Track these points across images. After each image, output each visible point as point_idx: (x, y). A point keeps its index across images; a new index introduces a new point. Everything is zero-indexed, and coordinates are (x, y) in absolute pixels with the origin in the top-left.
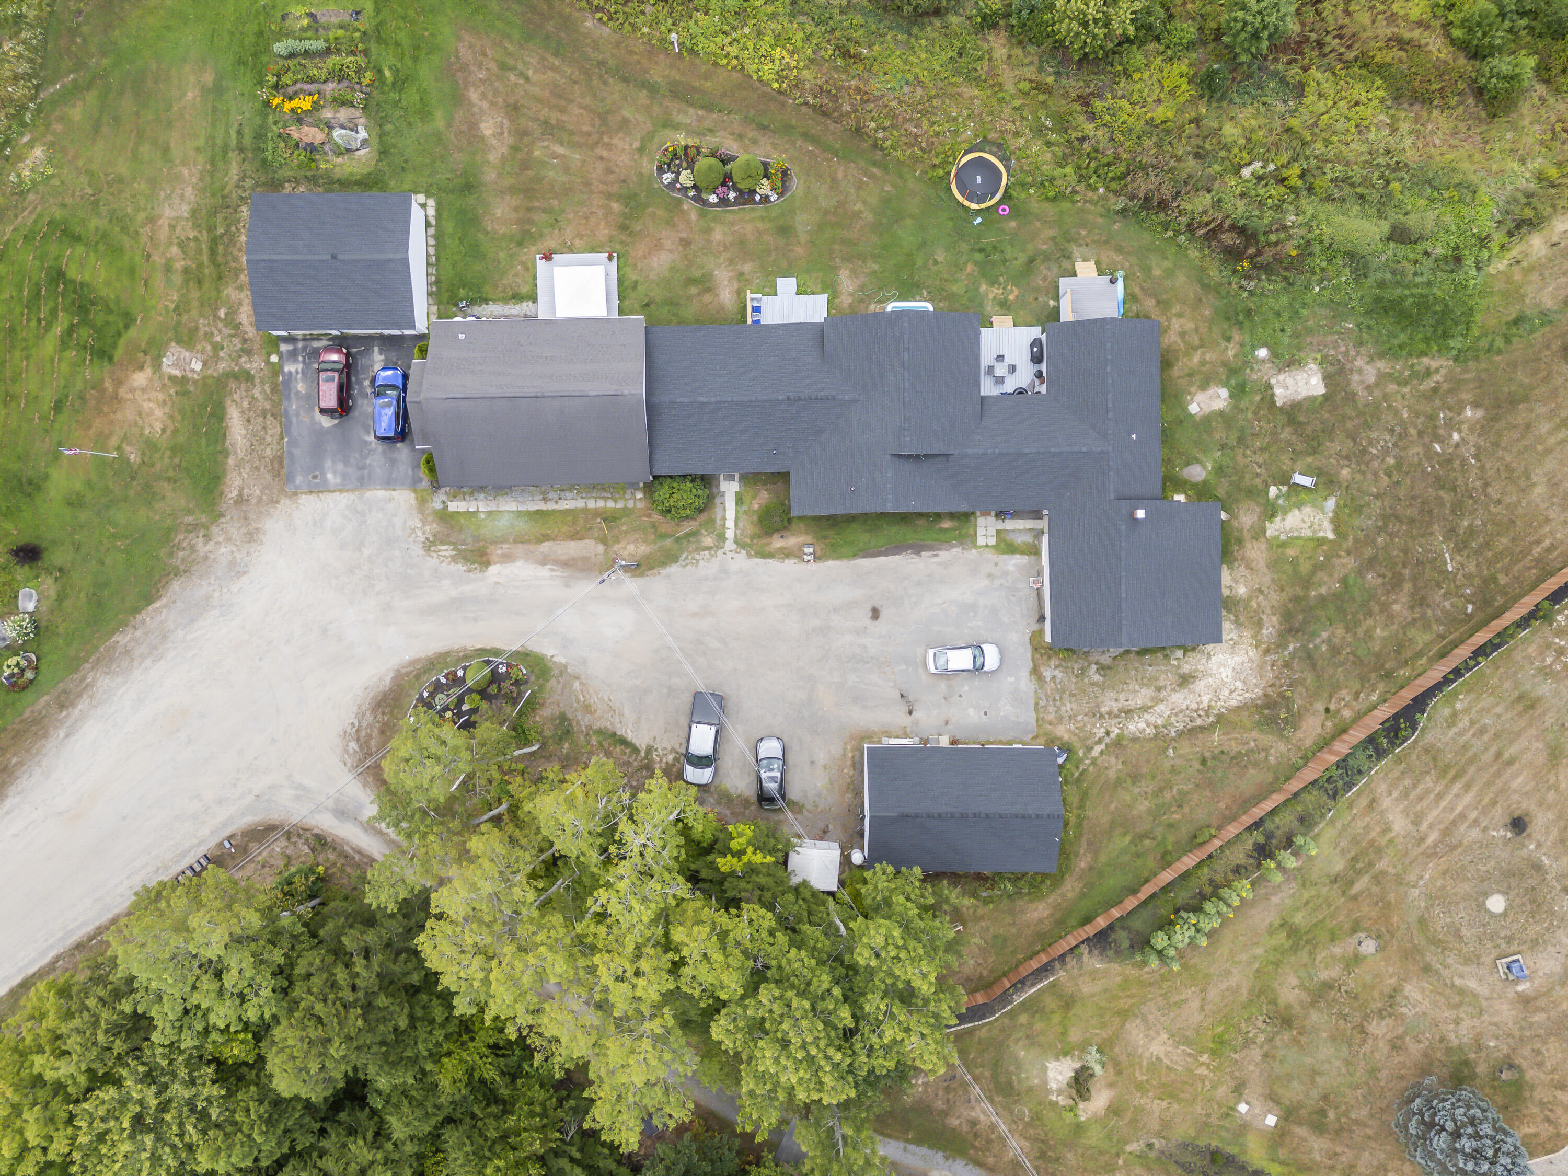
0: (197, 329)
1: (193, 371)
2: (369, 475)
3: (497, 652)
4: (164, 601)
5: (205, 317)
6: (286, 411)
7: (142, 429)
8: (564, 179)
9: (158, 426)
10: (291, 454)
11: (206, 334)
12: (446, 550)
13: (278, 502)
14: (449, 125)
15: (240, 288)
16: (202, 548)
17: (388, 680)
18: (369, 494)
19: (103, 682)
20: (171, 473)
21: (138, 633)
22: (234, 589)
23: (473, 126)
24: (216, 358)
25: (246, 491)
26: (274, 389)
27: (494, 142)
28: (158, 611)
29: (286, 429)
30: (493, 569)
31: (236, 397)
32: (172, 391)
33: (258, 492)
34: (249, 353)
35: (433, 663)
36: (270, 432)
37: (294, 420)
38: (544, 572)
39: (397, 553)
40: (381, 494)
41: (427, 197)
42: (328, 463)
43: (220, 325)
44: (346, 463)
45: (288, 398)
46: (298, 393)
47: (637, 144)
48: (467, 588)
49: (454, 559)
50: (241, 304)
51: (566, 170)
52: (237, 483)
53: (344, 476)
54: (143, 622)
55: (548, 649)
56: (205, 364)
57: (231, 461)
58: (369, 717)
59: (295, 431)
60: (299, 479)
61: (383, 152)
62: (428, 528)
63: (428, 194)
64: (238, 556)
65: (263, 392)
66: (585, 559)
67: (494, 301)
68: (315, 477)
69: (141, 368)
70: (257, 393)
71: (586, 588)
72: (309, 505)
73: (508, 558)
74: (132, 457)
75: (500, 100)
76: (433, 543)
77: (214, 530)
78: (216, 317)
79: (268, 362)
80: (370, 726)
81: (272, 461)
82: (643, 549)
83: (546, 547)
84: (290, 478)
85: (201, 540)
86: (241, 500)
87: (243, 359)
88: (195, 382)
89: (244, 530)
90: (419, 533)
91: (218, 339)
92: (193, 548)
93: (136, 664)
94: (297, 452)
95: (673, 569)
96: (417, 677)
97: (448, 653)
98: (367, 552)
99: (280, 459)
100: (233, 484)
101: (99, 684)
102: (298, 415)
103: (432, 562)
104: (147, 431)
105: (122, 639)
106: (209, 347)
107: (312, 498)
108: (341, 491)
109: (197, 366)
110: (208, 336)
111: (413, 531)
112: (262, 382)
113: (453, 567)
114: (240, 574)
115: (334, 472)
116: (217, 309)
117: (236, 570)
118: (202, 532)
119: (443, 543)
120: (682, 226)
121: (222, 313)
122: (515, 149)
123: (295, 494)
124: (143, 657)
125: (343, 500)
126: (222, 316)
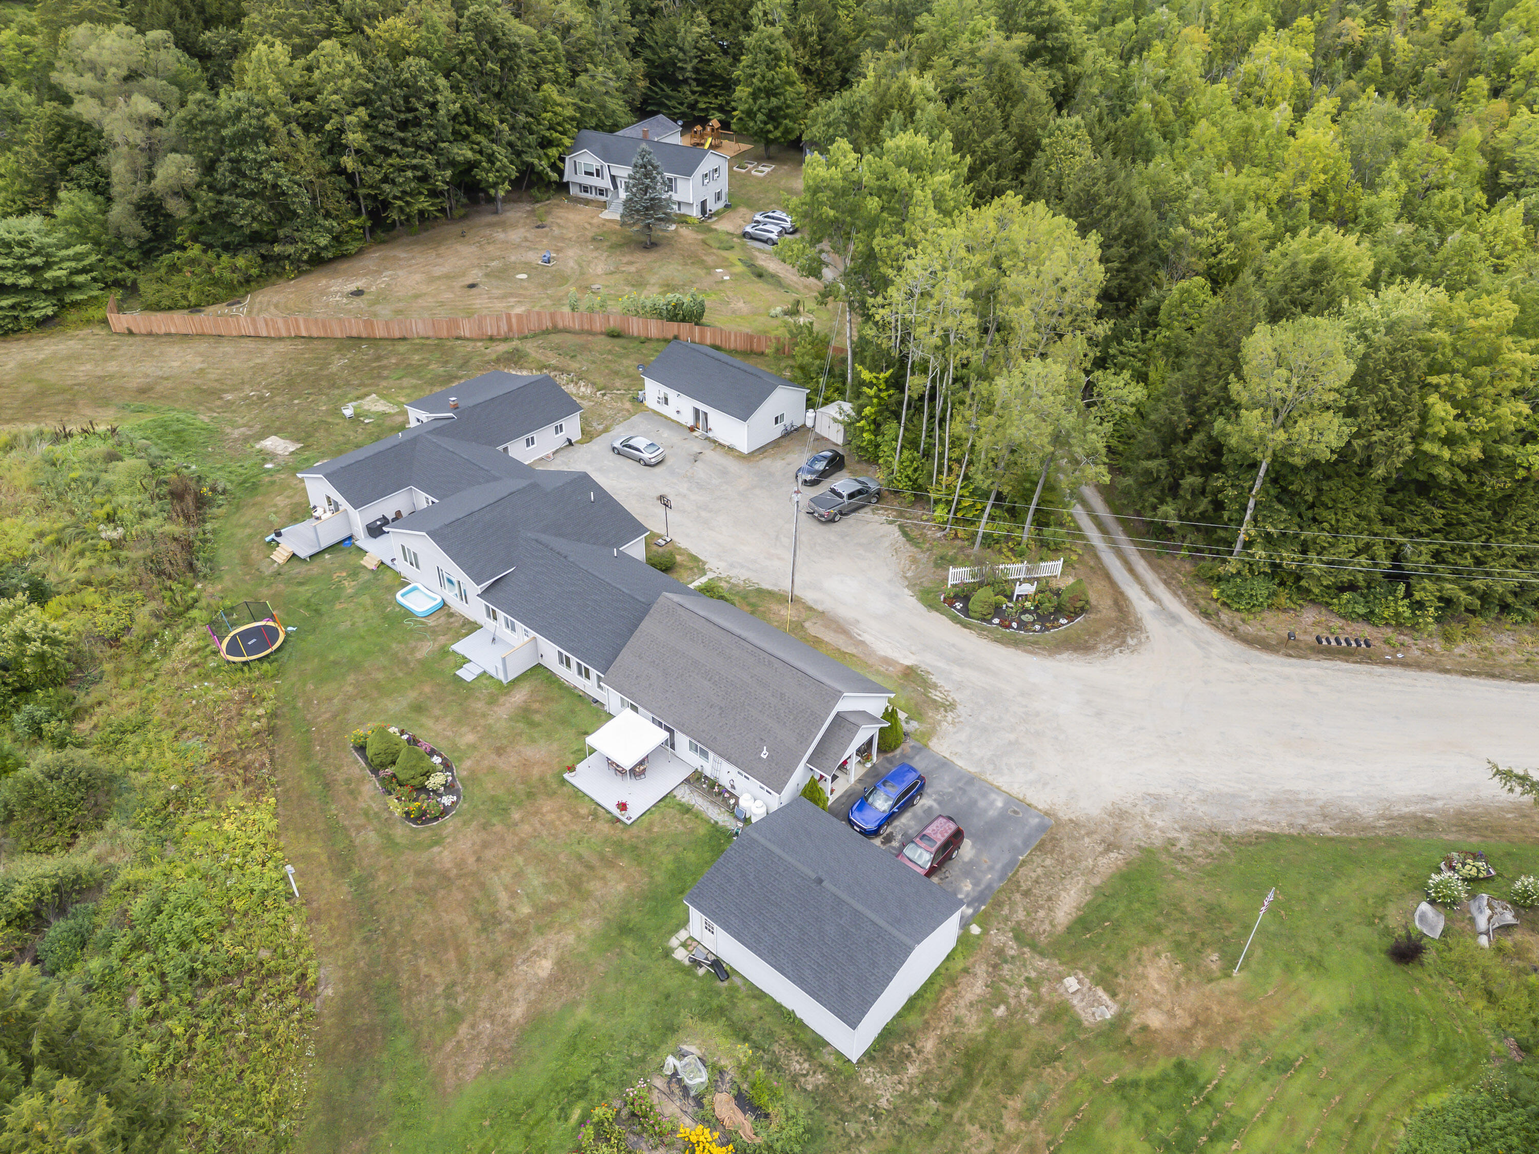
0: (1043, 1019)
1: (1080, 982)
2: (959, 780)
3: (955, 619)
4: (1256, 827)
5: (1025, 1022)
6: (1001, 879)
7: (1183, 973)
8: (530, 870)
9: (1163, 961)
10: (1026, 844)
11: (1036, 1005)
12: (936, 695)
13: (1071, 821)
14: (575, 1004)
15: (958, 1021)
16: (1184, 840)
17: (1065, 655)
18: (972, 769)
19: (1368, 812)
20: (1177, 915)
21: (1303, 821)
22: (1170, 791)
23: (554, 980)
24: (1043, 975)
25: (1100, 849)
26: (998, 904)
27: (552, 952)
28: (1265, 823)
29: (1014, 866)
30: (908, 662)
31: (1047, 927)
32: (1121, 980)
33: (1087, 840)
34: (1000, 952)
35: (1015, 643)
36: (1034, 875)
37: (999, 866)
38: (866, 638)
39: (983, 719)
40: (960, 763)
41: (672, 950)
42: (992, 813)
43: (1012, 1002)
44: (973, 803)
45: (989, 887)
46: (976, 884)
47: (436, 849)
48: (942, 664)
49: (935, 686)
50: (971, 1005)
51: (519, 875)
52: (1102, 861)
53: (984, 795)
54: (1291, 825)
55: (910, 600)
56: (1060, 978)
57: (1097, 881)
58: (1101, 647)
59: (1006, 858)
60: (1035, 821)
61: (671, 1029)
62: (939, 717)
63: (667, 953)
64: (1147, 810)
65: (1012, 911)
66: (827, 626)
67: (708, 822)
68: (1015, 812)
69: (1145, 1028)
70: (1021, 915)
71: (844, 612)
72: (1041, 799)
73: (887, 661)
74: (1215, 957)
75: (499, 986)
76: (943, 705)
77: (1158, 843)
78: (1012, 1013)
79: (985, 932)
80: (1105, 641)
81: (1052, 852)
82: (775, 607)
83: (851, 650)
84: (1042, 828)
85: (1180, 845)
86: (1110, 847)
87: (1012, 952)
88: (1085, 970)
89: (1126, 824)
90: (949, 719)
91: (1025, 990)
92: (1194, 845)
93: (1320, 803)
94: (1018, 842)
95: (766, 586)
96: (1036, 643)
97: (996, 641)
98: (1012, 737)
99: (1041, 847)
100: (1111, 862)
101: (1373, 813)
102: (991, 868)
103: (955, 696)
104: (1180, 967)
105: (1326, 828)
106: (1043, 990)
107: (1034, 802)
108: (998, 788)
109: (1071, 983)
110: (1037, 1001)
111: (953, 723)
112: (1007, 919)
113: (940, 682)
114: (1157, 797)
115: (992, 803)
116: (1003, 1019)
117: (1158, 803)
118: (1174, 850)
119: (935, 701)
120: (486, 763)
121: (1001, 1011)
122: (540, 930)
123: (1046, 814)
124: (1309, 803)
125: (1001, 781)
126: (1002, 1008)
